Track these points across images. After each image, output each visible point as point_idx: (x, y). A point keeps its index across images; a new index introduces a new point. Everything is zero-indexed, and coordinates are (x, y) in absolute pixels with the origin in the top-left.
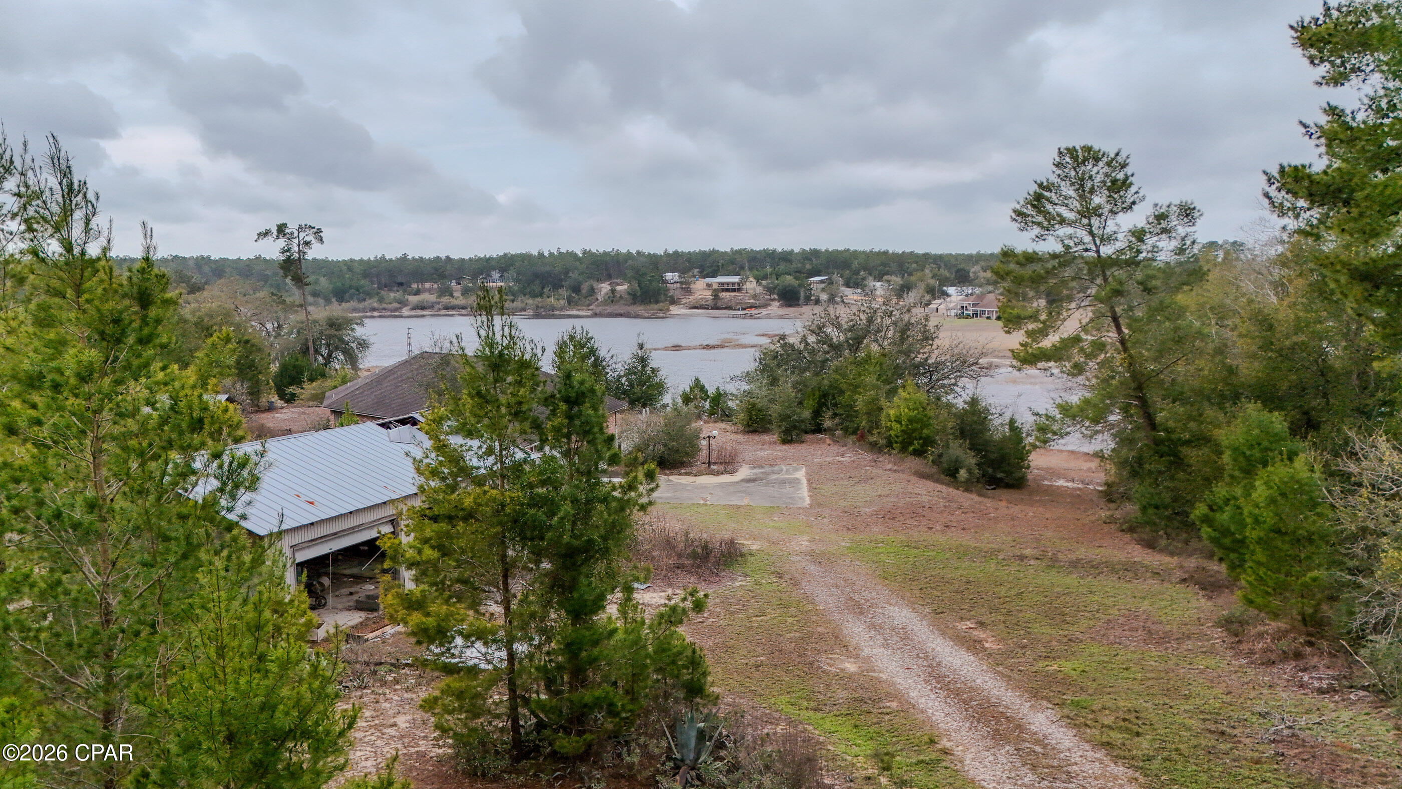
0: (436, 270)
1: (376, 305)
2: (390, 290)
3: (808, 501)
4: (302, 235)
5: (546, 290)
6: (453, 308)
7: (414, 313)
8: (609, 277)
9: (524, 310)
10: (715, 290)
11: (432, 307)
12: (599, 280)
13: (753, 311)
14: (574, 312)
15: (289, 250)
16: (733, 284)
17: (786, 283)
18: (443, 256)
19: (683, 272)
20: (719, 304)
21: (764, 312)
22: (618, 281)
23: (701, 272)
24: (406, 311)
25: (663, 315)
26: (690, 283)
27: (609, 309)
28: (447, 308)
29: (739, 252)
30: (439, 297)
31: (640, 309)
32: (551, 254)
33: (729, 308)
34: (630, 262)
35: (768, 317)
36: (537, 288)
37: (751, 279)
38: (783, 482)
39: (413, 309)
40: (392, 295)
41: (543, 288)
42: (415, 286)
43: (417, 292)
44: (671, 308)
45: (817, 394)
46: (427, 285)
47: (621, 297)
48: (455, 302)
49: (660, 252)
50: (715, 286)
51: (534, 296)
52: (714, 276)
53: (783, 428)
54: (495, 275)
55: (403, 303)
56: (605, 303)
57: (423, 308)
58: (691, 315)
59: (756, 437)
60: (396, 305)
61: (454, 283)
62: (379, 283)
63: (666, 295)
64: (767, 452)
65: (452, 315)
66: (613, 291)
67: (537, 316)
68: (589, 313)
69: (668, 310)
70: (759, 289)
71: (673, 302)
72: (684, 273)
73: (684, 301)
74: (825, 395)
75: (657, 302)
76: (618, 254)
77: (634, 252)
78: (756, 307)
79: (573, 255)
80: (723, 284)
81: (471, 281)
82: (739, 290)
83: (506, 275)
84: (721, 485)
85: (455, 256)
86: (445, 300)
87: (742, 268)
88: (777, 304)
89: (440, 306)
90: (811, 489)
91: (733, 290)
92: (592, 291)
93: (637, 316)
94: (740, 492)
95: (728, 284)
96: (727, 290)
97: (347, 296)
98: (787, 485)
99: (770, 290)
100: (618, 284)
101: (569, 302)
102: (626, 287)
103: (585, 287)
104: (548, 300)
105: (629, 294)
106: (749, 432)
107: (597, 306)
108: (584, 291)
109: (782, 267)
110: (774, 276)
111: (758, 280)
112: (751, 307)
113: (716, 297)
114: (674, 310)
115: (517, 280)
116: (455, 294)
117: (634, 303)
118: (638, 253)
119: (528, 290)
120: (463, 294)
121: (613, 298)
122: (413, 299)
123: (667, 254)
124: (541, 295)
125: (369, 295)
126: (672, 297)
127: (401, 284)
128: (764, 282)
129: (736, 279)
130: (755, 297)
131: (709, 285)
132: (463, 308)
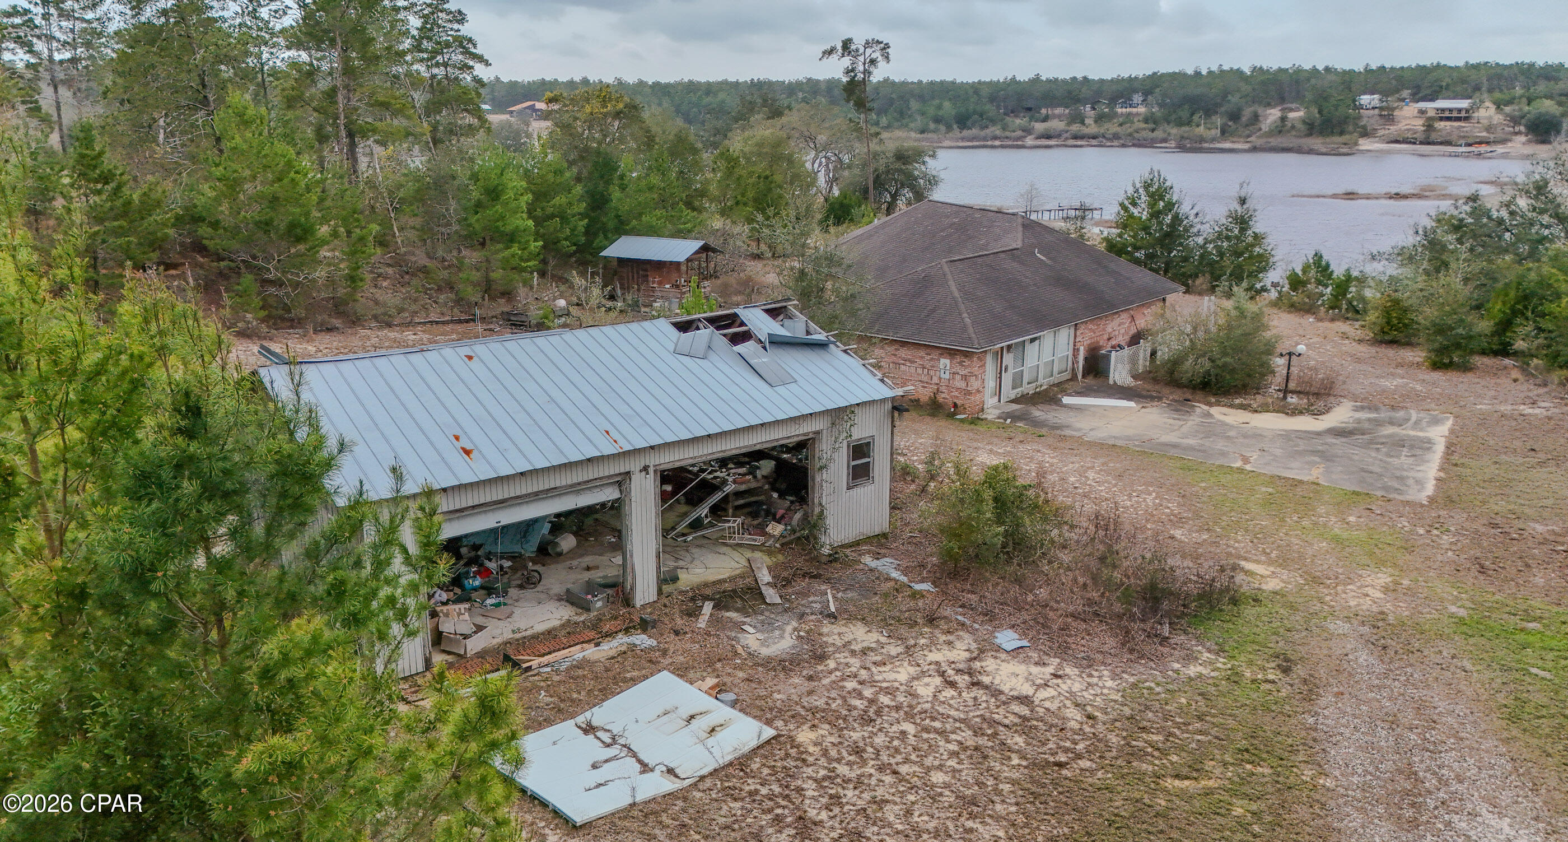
0: (1070, 92)
1: (998, 133)
2: (1016, 116)
3: (1430, 489)
4: (869, 51)
5: (1196, 118)
6: (1082, 137)
7: (1039, 142)
8: (1282, 100)
9: (1165, 141)
10: (1431, 119)
11: (1058, 136)
12: (1268, 105)
13: (1483, 148)
14: (1227, 145)
15: (853, 70)
16: (1460, 110)
17: (1543, 110)
18: (1079, 76)
19: (1385, 94)
20: (1434, 136)
21: (1500, 149)
22: (1293, 106)
23: (1413, 95)
24: (1029, 141)
25: (1349, 151)
26: (1394, 109)
27: (1274, 142)
28: (1075, 137)
29: (1476, 67)
30: (1069, 124)
31: (1316, 142)
32: (1210, 73)
33: (1448, 143)
34: (1313, 81)
35: (1505, 156)
36: (1184, 114)
37: (1487, 104)
38: (1400, 443)
39: (1038, 138)
40: (1018, 121)
41: (1192, 114)
42: (1044, 111)
43: (1045, 119)
44: (1361, 141)
45: (1512, 294)
46: (1058, 111)
47: (1293, 127)
48: (1086, 131)
49: (1359, 67)
50: (1431, 113)
51: (1180, 123)
52: (1432, 100)
53: (1436, 345)
54: (1137, 98)
55: (1028, 131)
56: (1270, 134)
57: (1049, 137)
58: (1389, 152)
59: (1391, 352)
60: (1019, 133)
61: (1088, 107)
62: (1006, 108)
63: (1356, 125)
64: (1399, 381)
65: (1081, 146)
66: (1283, 119)
67: (1182, 148)
68: (1247, 146)
69: (1356, 144)
70: (1498, 118)
71: (1365, 134)
72: (1387, 96)
73: (1381, 133)
74: (1526, 298)
75: (1342, 133)
76: (1299, 71)
77: (1320, 67)
78: (1488, 143)
79: (1239, 72)
80: (1443, 110)
81: (1108, 105)
82: (1466, 119)
83: (1150, 97)
84: (1287, 436)
85: (1094, 76)
86: (1075, 128)
87: (1477, 88)
88: (1523, 138)
89: (1068, 135)
90: (1448, 461)
91: (1458, 119)
92: (1256, 118)
93: (1310, 152)
94: (1314, 452)
95: (1451, 110)
96: (1448, 119)
97: (969, 123)
98: (1405, 451)
99: (1515, 120)
100: (1291, 110)
101: (1223, 132)
102: (1301, 114)
103: (1247, 113)
104: (1197, 130)
105: (1304, 122)
106: (1381, 342)
107: (1259, 137)
108: (1244, 119)
109: (1542, 87)
110: (1524, 100)
111: (1499, 105)
112: (1480, 143)
113: (1429, 127)
114: (1365, 144)
115: (1161, 105)
116: (1087, 121)
117: (1310, 134)
118: (1327, 69)
119: (1173, 117)
120: (1096, 122)
121: (1282, 127)
122: (1039, 127)
123: (1368, 71)
124: (1189, 123)
125: (993, 121)
126: (1364, 127)
127: (1029, 109)
128: (1508, 109)
129: (1464, 104)
130: (1489, 129)
131: (1422, 112)
132: (1094, 138)
